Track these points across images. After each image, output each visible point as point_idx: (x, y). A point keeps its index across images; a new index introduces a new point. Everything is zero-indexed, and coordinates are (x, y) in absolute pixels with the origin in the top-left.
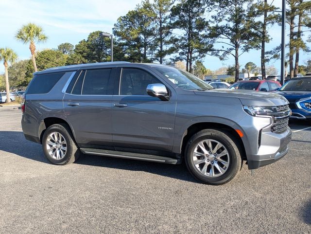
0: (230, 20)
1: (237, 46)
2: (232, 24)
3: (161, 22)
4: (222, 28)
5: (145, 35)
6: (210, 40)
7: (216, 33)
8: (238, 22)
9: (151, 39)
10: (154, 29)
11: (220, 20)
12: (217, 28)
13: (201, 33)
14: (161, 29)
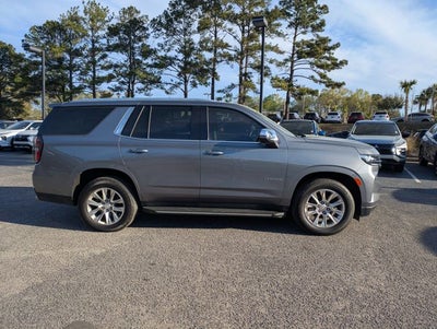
0: (180, 51)
1: (186, 81)
2: (181, 56)
3: (93, 41)
4: (170, 59)
5: (70, 55)
6: (157, 70)
7: (165, 63)
8: (187, 55)
9: (77, 60)
10: (83, 49)
11: (169, 50)
12: (165, 58)
13: (145, 62)
14: (94, 51)
